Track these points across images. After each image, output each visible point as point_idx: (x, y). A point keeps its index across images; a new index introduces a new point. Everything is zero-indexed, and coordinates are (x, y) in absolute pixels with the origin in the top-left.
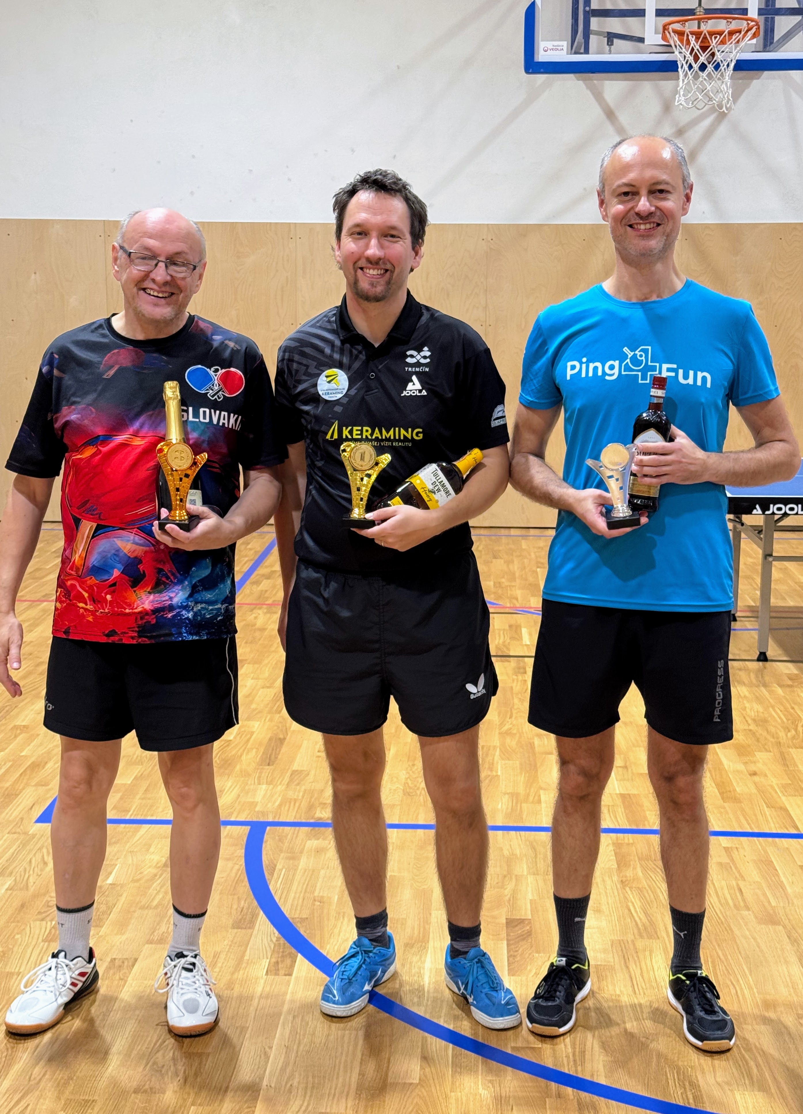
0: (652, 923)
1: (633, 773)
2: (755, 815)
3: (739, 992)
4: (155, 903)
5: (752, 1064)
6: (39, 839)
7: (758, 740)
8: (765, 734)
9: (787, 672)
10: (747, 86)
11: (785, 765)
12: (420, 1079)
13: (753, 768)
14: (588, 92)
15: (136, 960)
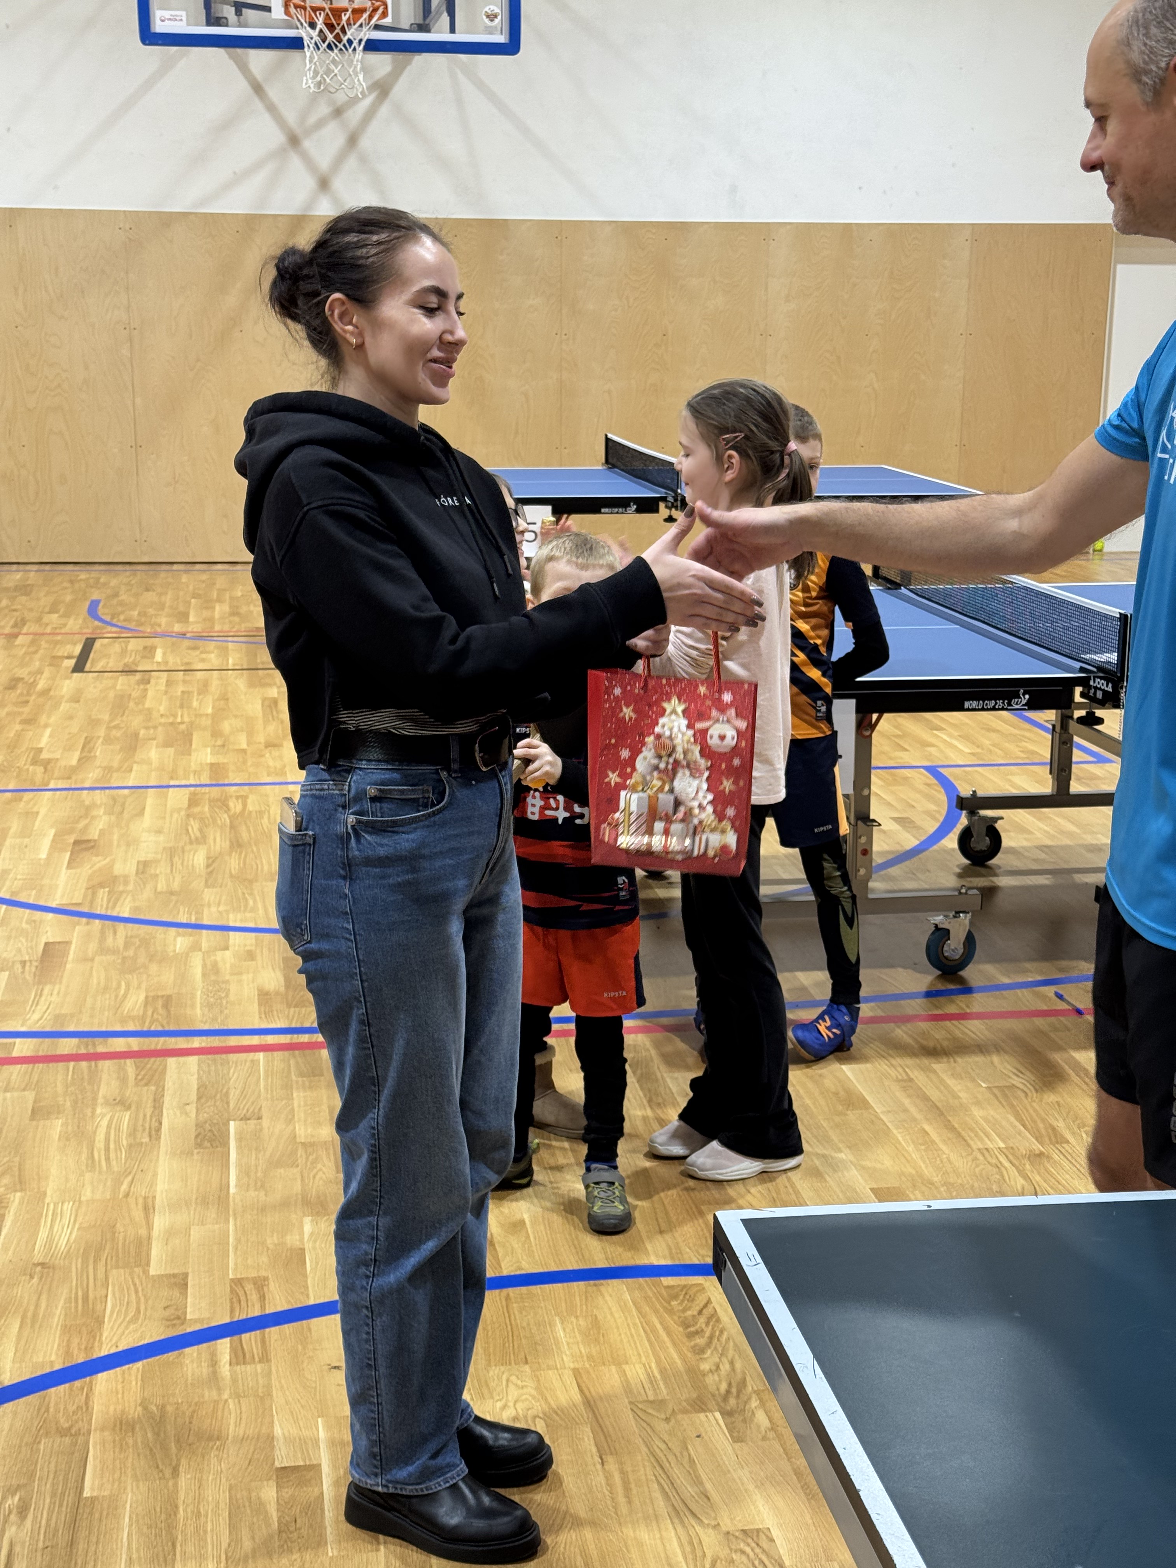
10: (409, 63)
14: (232, 62)
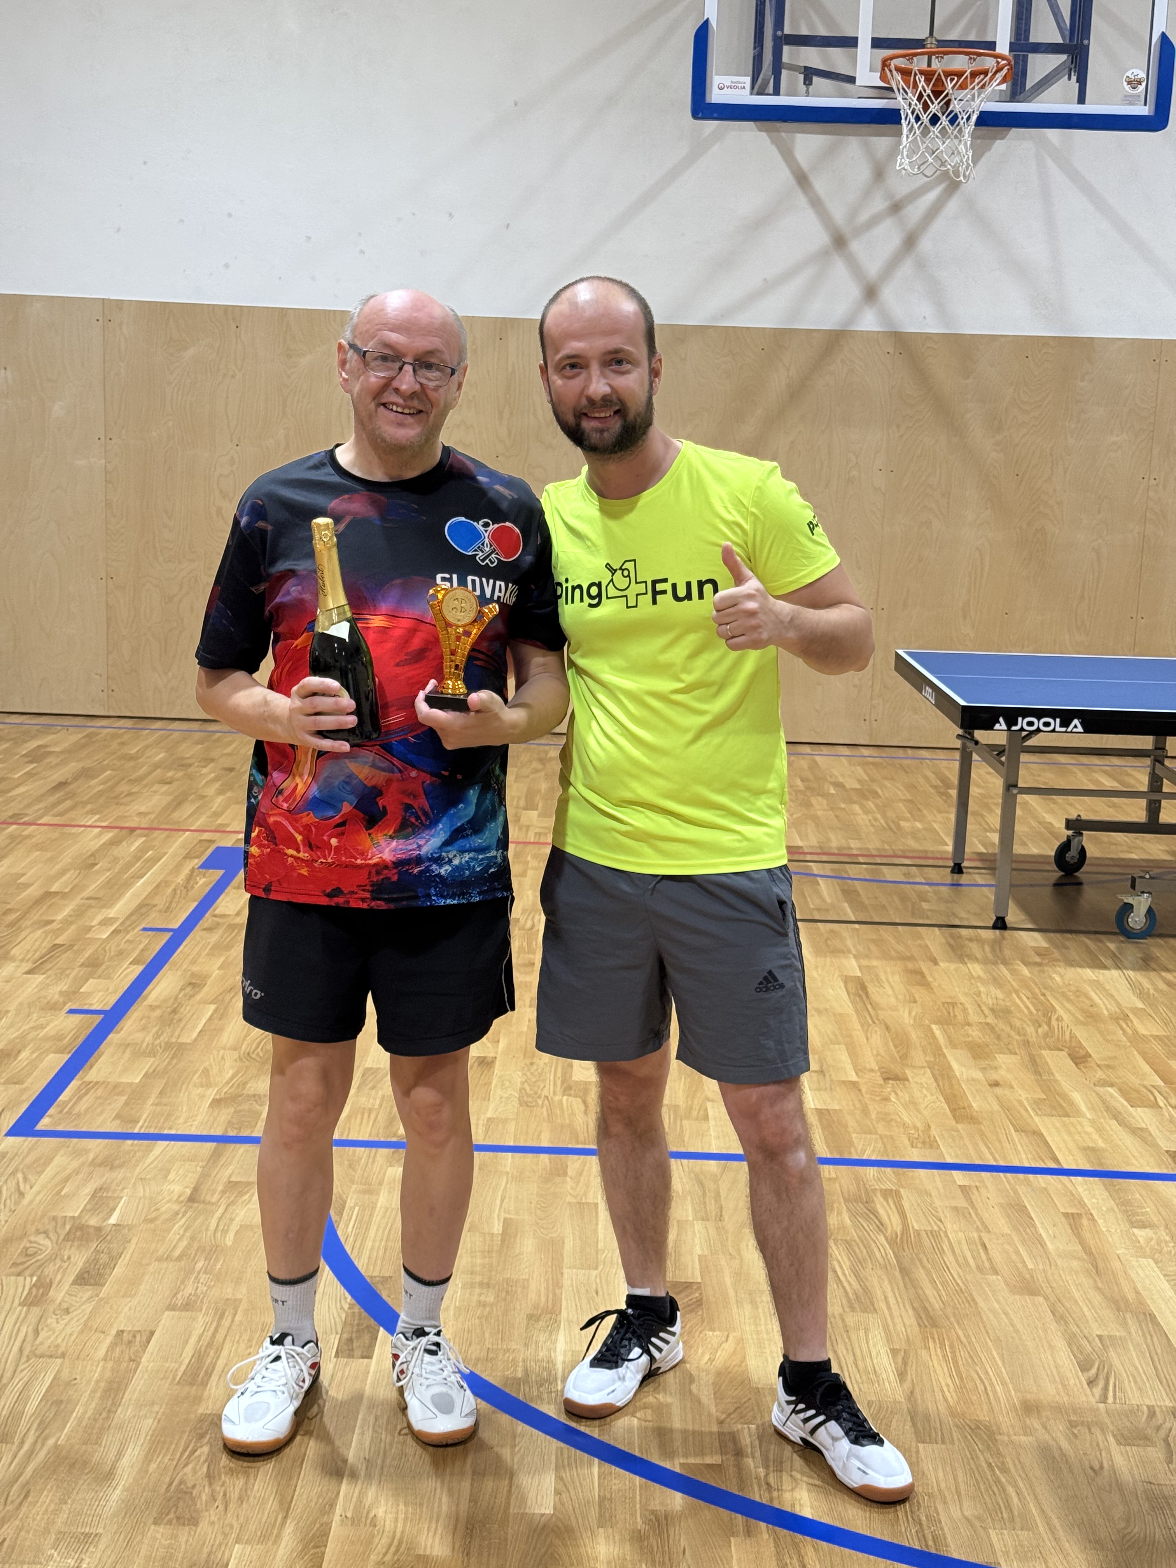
0: (866, 1291)
1: (831, 1081)
2: (1000, 1141)
3: (989, 1388)
4: (177, 1253)
5: (1010, 1490)
6: (12, 1159)
7: (998, 1038)
8: (1007, 1029)
9: (1033, 944)
10: (988, 148)
11: (1037, 1073)
12: (555, 1509)
13: (994, 1076)
14: (773, 149)
15: (152, 1333)
